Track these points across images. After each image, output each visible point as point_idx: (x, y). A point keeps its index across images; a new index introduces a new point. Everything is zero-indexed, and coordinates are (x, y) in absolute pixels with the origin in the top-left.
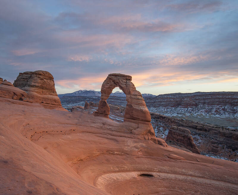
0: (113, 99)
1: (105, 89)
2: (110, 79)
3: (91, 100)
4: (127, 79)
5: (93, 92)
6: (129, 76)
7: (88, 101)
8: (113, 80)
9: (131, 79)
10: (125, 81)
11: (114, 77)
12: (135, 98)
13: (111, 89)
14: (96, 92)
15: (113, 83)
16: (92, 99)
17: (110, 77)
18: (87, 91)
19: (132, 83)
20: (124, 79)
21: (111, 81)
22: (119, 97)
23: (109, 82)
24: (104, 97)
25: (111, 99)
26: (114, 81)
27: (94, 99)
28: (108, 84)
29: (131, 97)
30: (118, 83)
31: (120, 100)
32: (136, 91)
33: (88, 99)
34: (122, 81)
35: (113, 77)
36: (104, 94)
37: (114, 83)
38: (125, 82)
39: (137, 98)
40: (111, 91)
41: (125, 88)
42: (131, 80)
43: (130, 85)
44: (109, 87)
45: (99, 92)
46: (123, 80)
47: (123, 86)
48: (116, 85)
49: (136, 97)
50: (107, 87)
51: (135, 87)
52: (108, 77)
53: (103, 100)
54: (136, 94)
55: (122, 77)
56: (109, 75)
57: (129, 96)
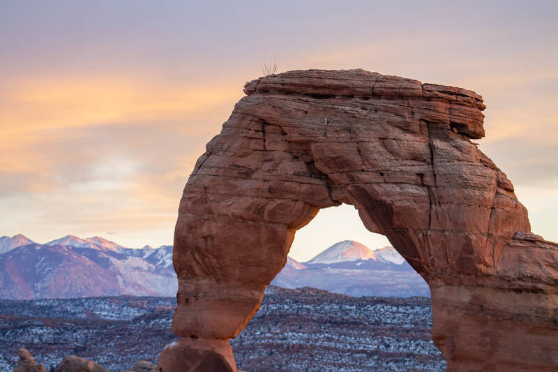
0: (299, 321)
1: (213, 228)
2: (264, 123)
3: (80, 335)
4: (432, 127)
5: (98, 255)
6: (459, 93)
7: (41, 348)
8: (295, 137)
9: (479, 120)
10: (418, 143)
11: (309, 104)
12: (517, 319)
13: (280, 229)
14: (124, 254)
15: (290, 167)
16: (84, 324)
17: (262, 112)
18: (32, 246)
19: (487, 163)
20: (406, 128)
21: (278, 149)
22: (361, 302)
23: (250, 162)
24: (211, 318)
25: (280, 319)
26: (302, 150)
27: (106, 324)
28: (245, 185)
29: (478, 310)
30: (341, 164)
31: (376, 329)
32: (535, 241)
33: (47, 333)
34: (382, 139)
35: (291, 103)
36: (204, 282)
37: (310, 164)
38: (416, 157)
39: (544, 310)
40: (281, 246)
41: (420, 210)
42: (479, 135)
43: (466, 186)
44: (259, 210)
45: (153, 258)
46: (397, 133)
47: (405, 195)
48: (330, 185)
49: (533, 302)
50: (237, 206)
51: (518, 206)
52: (241, 111)
53: (200, 346)
54: (530, 270)
55: (381, 103)
56: (251, 89)
57: (465, 296)
